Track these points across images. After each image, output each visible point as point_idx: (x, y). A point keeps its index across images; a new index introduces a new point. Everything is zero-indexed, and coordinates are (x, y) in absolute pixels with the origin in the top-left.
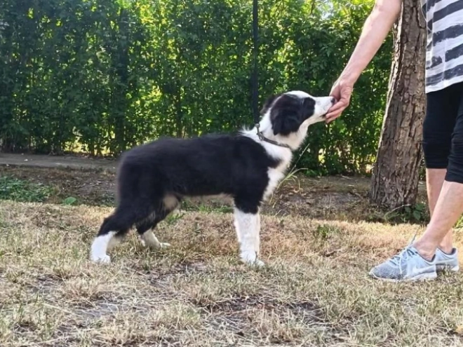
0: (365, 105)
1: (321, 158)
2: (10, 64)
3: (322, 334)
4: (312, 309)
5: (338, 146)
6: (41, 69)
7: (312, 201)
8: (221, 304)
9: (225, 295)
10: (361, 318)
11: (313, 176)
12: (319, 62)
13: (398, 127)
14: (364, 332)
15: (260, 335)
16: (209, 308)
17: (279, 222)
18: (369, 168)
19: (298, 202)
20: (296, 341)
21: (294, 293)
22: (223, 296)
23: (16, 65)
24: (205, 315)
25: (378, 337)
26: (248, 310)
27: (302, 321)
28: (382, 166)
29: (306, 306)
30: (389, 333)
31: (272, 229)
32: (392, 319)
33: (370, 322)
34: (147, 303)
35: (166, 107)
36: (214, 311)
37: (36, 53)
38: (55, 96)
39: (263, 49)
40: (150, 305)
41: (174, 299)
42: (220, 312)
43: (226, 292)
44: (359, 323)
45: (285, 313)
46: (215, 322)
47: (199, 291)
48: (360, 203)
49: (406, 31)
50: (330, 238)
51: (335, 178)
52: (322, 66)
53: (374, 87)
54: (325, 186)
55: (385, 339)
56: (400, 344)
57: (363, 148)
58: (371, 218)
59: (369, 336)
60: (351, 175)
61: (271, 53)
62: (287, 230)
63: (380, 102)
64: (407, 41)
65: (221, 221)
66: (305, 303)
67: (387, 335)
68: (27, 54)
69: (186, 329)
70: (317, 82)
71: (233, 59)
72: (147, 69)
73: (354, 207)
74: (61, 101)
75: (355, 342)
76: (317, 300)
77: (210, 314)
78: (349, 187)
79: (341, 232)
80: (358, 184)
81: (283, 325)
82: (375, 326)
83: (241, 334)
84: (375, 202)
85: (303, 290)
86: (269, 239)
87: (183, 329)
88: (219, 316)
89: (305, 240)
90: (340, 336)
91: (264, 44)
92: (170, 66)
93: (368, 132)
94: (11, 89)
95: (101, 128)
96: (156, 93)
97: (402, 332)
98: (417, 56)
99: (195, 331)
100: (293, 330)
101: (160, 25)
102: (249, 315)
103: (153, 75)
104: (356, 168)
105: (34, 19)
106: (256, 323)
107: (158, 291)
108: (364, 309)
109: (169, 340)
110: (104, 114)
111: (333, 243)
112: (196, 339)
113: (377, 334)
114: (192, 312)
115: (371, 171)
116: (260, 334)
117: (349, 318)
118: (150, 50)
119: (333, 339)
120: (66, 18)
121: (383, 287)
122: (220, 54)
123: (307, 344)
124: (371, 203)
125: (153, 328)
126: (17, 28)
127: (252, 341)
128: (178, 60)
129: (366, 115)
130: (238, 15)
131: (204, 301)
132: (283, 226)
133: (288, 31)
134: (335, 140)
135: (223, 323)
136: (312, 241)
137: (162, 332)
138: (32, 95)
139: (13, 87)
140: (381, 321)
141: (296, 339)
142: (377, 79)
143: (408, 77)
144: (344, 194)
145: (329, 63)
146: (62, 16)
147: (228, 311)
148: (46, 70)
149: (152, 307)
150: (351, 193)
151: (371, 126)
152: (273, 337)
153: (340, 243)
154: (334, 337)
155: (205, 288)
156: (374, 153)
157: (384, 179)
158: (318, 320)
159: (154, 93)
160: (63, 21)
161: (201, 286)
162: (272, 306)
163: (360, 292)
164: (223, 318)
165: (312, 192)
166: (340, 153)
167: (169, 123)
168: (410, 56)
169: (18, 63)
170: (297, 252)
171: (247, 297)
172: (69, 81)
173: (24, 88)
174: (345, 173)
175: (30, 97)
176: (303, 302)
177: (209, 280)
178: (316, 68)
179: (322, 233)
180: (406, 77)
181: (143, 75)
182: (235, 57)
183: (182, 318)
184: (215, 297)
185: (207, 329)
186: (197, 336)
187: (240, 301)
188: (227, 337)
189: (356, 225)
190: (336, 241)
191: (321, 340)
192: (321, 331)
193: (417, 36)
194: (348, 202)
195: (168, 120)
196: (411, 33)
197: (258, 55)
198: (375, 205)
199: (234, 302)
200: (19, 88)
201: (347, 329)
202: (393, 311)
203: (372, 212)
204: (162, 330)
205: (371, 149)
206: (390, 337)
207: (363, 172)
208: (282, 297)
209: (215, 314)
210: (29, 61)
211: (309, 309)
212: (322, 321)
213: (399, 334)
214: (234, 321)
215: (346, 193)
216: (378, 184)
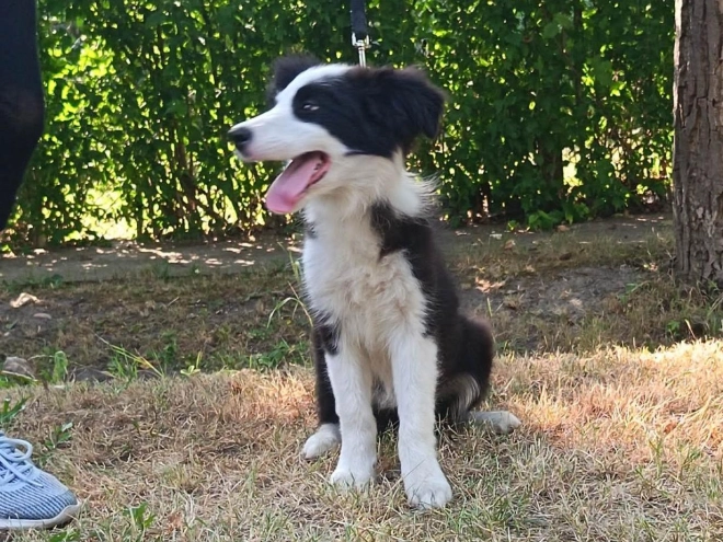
1: (570, 175)
11: (546, 228)
13: (712, 59)
28: (690, 177)
58: (675, 326)
157: (700, 212)
165: (525, 274)
194: (616, 289)
198: (685, 287)
215: (617, 265)
216: (687, 229)
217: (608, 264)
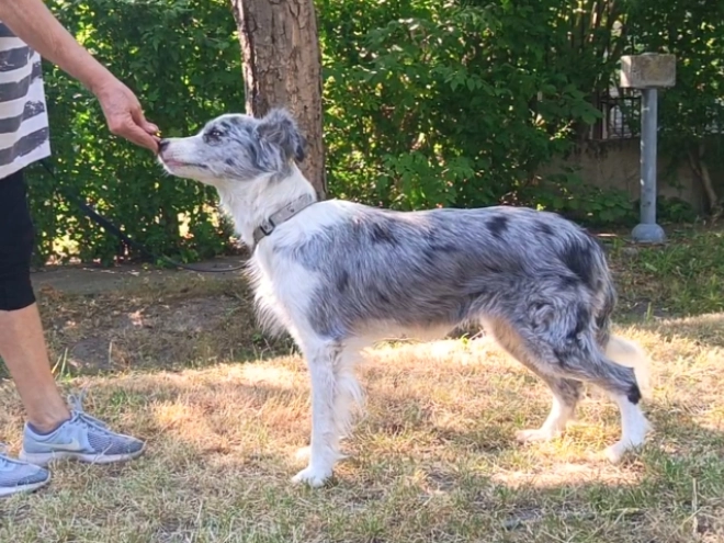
12: (142, 60)
48: (239, 311)
49: (251, 10)
54: (183, 286)
58: (257, 337)
64: (256, 28)
98: (278, 52)
143: (271, 88)
144: (215, 299)
150: (228, 295)
168: (266, 54)
180: (267, 88)
193: (270, 18)
194: (219, 313)
196: (259, 14)
217: (214, 296)
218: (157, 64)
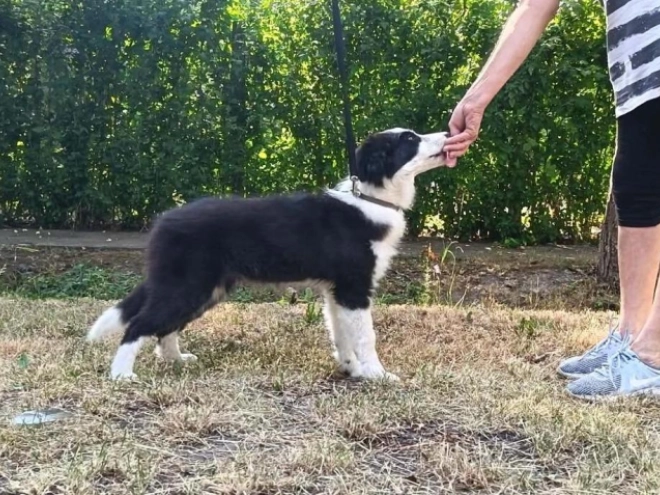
0: (584, 143)
1: (525, 221)
2: (82, 107)
3: (530, 476)
4: (516, 440)
5: (549, 202)
6: (125, 111)
7: (513, 283)
8: (384, 437)
9: (390, 423)
10: (586, 451)
11: (514, 247)
12: (516, 83)
14: (590, 472)
15: (440, 481)
16: (366, 442)
17: (465, 315)
18: (595, 231)
19: (493, 284)
20: (492, 487)
21: (489, 418)
22: (387, 425)
23: (90, 108)
24: (361, 453)
25: (610, 479)
26: (422, 444)
27: (500, 458)
28: (614, 229)
29: (506, 435)
30: (627, 472)
31: (455, 326)
32: (631, 452)
33: (598, 457)
34: (278, 438)
35: (301, 157)
36: (374, 447)
37: (117, 90)
38: (146, 148)
39: (437, 69)
40: (284, 441)
41: (317, 431)
42: (383, 448)
43: (390, 418)
44: (583, 459)
45: (475, 447)
46: (376, 462)
47: (352, 418)
48: (583, 282)
50: (539, 335)
51: (546, 248)
52: (521, 88)
53: (599, 114)
54: (531, 260)
55: (621, 480)
56: (643, 487)
57: (585, 204)
58: (600, 304)
59: (598, 477)
60: (570, 242)
61: (448, 74)
62: (477, 326)
63: (608, 136)
65: (383, 318)
66: (505, 432)
67: (624, 476)
68: (105, 92)
69: (334, 474)
70: (515, 113)
71: (395, 85)
72: (272, 105)
73: (574, 289)
74: (155, 157)
75: (578, 486)
76: (521, 426)
77: (369, 451)
78: (565, 261)
79: (555, 326)
80: (581, 256)
81: (473, 464)
82: (607, 462)
83: (413, 479)
84: (605, 281)
85: (501, 412)
86: (452, 340)
87: (330, 474)
88: (381, 453)
89: (504, 339)
90: (556, 478)
91: (438, 61)
92: (305, 99)
93: (591, 180)
94: (85, 142)
95: (211, 191)
96: (287, 139)
97: (645, 470)
99: (348, 476)
100: (487, 472)
101: (290, 42)
102: (424, 451)
103: (282, 113)
104: (576, 232)
105: (113, 43)
106: (434, 463)
107: (294, 420)
108: (590, 438)
109: (311, 489)
110: (216, 170)
111: (545, 343)
112: (348, 488)
113: (609, 473)
114: (343, 449)
115: (598, 235)
116: (440, 477)
117: (569, 452)
118: (276, 77)
119: (545, 483)
120: (157, 39)
121: (618, 405)
122: (375, 79)
123: (508, 491)
124: (599, 281)
125: (288, 474)
126: (90, 55)
127: (428, 488)
128: (316, 90)
129: (588, 155)
130: (400, 22)
131: (359, 433)
132: (470, 320)
133: (472, 42)
134: (544, 193)
135: (386, 464)
136: (514, 341)
137: (300, 479)
138: (114, 148)
139: (88, 139)
140: (615, 454)
141: (492, 485)
142: (601, 104)
144: (559, 272)
145: (532, 84)
146: (151, 36)
147: (394, 446)
148: (132, 112)
149: (286, 443)
150: (571, 270)
151: (596, 172)
152: (459, 482)
153: (554, 342)
154: (547, 479)
155: (360, 413)
156: (602, 211)
158: (524, 456)
159: (284, 138)
160: (154, 43)
161: (355, 411)
162: (457, 437)
163: (584, 414)
164: (387, 456)
165: (514, 270)
166: (551, 212)
167: (305, 180)
169: (92, 104)
170: (492, 358)
171: (421, 425)
172: (165, 127)
173: (103, 139)
174: (561, 241)
175: (112, 152)
176: (501, 430)
177: (366, 402)
178: (513, 91)
179: (528, 329)
181: (269, 113)
182: (397, 82)
183: (329, 459)
184: (375, 427)
185: (364, 473)
186: (350, 484)
187: (412, 431)
188: (393, 484)
189: (576, 316)
190: (549, 340)
191: (528, 484)
192: (529, 472)
194: (565, 282)
195: (306, 176)
197: (430, 77)
198: (605, 284)
199: (403, 433)
200: (96, 139)
201: (566, 468)
202: (633, 440)
203: (601, 295)
204: (301, 476)
205: (597, 204)
206: (629, 477)
207: (587, 239)
208: (472, 424)
209: (375, 451)
210: (109, 102)
211: (510, 440)
212: (529, 457)
213: (642, 473)
214: (403, 460)
215: (563, 270)
216: (609, 255)
217: (559, 269)
218: (527, 86)
